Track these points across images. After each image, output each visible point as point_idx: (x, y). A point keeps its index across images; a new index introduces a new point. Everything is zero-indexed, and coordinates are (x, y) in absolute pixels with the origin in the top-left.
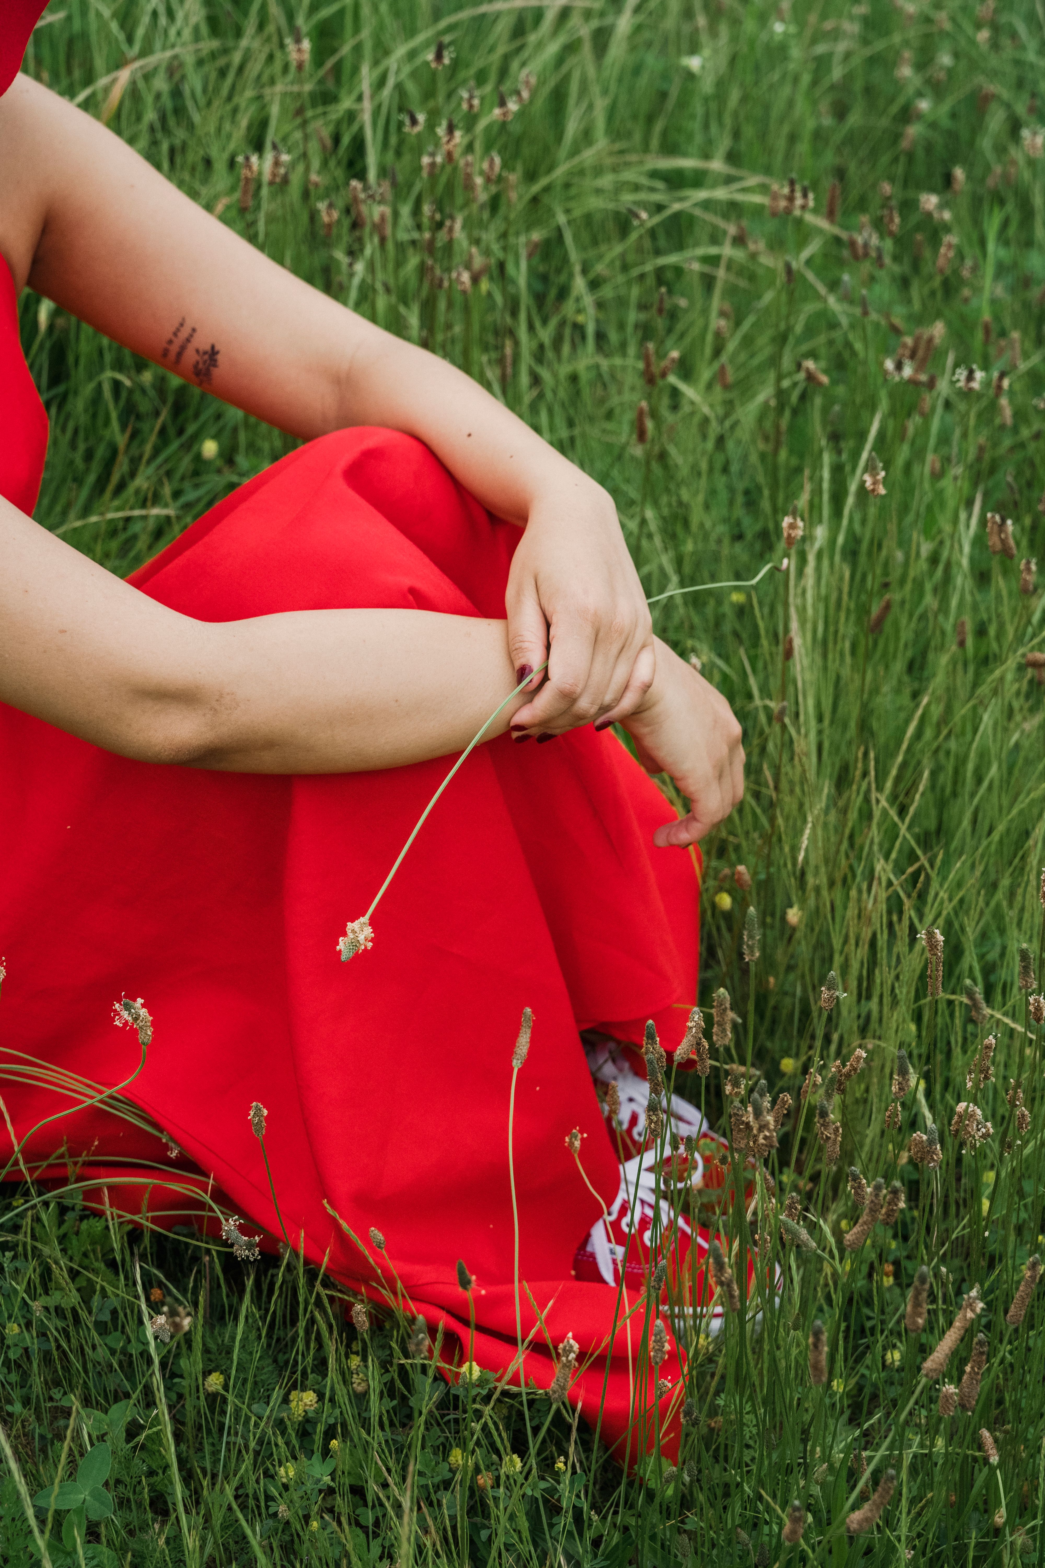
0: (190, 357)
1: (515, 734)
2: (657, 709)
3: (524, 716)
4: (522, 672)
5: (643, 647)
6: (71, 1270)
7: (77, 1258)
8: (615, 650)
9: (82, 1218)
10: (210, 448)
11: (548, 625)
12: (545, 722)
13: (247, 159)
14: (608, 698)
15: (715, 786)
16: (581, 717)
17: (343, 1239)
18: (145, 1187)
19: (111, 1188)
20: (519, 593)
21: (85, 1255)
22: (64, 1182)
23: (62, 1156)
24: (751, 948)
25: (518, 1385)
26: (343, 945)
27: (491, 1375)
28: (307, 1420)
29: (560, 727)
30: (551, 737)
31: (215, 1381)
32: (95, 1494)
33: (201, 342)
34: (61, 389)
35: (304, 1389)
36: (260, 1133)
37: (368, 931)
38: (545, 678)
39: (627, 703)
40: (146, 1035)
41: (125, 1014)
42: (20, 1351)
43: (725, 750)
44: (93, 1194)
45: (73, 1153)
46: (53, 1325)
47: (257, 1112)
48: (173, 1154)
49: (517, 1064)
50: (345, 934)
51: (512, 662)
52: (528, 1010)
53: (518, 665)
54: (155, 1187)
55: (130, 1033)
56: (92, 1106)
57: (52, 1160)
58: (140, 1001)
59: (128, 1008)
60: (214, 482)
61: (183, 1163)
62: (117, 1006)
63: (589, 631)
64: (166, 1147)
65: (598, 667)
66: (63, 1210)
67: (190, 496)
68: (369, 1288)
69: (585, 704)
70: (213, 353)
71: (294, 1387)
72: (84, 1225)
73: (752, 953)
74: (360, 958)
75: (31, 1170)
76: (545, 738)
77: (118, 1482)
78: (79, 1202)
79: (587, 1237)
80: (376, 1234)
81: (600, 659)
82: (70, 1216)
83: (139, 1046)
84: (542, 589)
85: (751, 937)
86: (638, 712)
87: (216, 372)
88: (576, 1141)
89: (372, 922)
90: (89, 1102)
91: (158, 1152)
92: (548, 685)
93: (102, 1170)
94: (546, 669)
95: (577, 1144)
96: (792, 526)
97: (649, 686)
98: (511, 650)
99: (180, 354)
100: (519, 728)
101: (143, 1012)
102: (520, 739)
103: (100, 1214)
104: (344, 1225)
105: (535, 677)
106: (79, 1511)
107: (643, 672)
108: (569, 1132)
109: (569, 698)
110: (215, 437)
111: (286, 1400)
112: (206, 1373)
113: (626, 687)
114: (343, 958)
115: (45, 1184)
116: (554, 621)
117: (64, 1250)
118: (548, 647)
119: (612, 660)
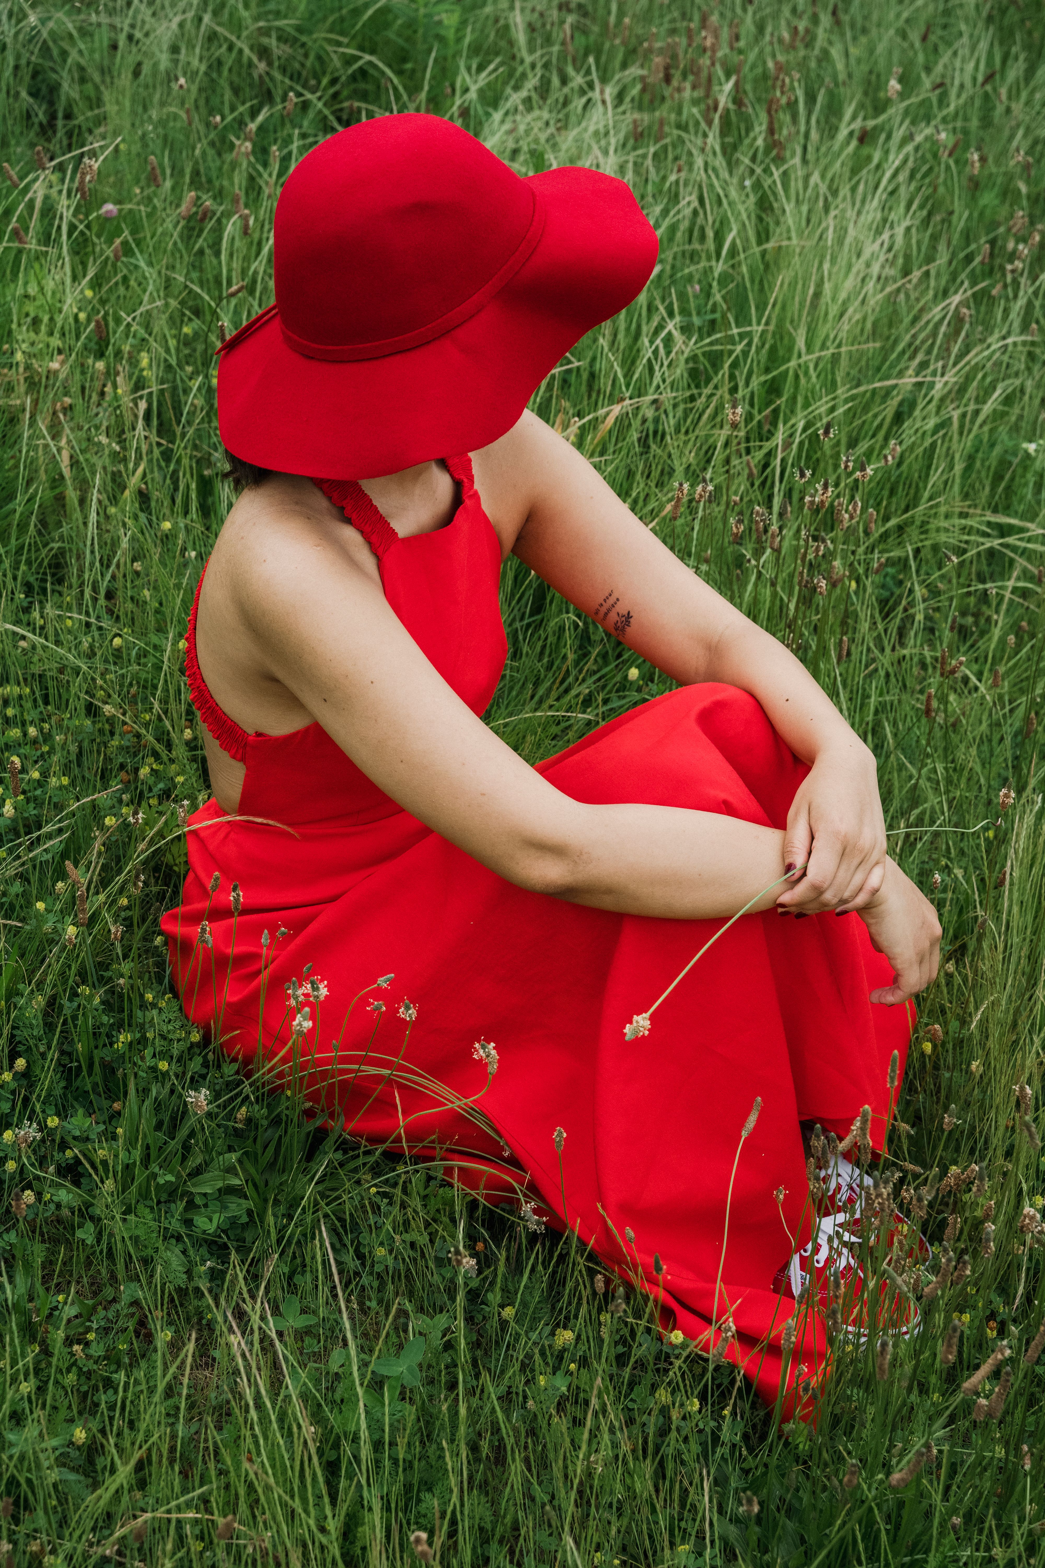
0: (613, 617)
1: (780, 910)
2: (883, 907)
3: (786, 898)
4: (789, 867)
5: (877, 863)
6: (426, 1221)
7: (432, 1212)
8: (856, 862)
9: (441, 1186)
10: (634, 673)
11: (812, 838)
12: (800, 904)
13: (681, 485)
14: (847, 895)
15: (916, 967)
16: (825, 905)
17: (608, 1230)
18: (484, 1172)
19: (461, 1169)
20: (797, 814)
21: (438, 1211)
22: (433, 1159)
23: (433, 1142)
24: (892, 1079)
25: (708, 1352)
26: (628, 1029)
27: (689, 1341)
28: (564, 1350)
29: (812, 910)
30: (804, 915)
31: (509, 1312)
32: (410, 1369)
33: (622, 608)
34: (539, 617)
35: (565, 1328)
36: (560, 1149)
37: (647, 1024)
38: (804, 874)
39: (860, 900)
40: (493, 1068)
41: (481, 1052)
42: (383, 1267)
43: (927, 944)
44: (449, 1171)
45: (442, 1141)
46: (407, 1253)
47: (560, 1134)
48: (506, 1154)
49: (744, 1134)
50: (631, 1023)
51: (783, 859)
52: (759, 1099)
53: (788, 861)
54: (491, 1174)
55: (481, 1065)
56: (452, 1109)
57: (425, 1143)
58: (493, 1045)
59: (484, 1047)
60: (635, 696)
61: (513, 1161)
62: (477, 1045)
63: (839, 847)
64: (502, 1149)
65: (842, 874)
66: (429, 1178)
67: (615, 704)
68: (620, 1268)
69: (829, 896)
70: (629, 616)
71: (558, 1325)
72: (441, 1191)
73: (892, 1082)
74: (639, 1041)
75: (410, 1148)
76: (801, 915)
77: (430, 1366)
78: (440, 1175)
79: (786, 1265)
80: (630, 1232)
81: (844, 867)
82: (432, 1183)
83: (487, 1075)
84: (813, 813)
85: (893, 1071)
86: (868, 908)
87: (628, 629)
88: (781, 1195)
89: (651, 1018)
90: (451, 1106)
91: (497, 1151)
92: (805, 879)
93: (456, 1156)
94: (806, 868)
95: (781, 1197)
96: (1007, 796)
97: (877, 891)
98: (785, 851)
99: (606, 614)
100: (782, 905)
101: (494, 1052)
102: (783, 914)
103: (451, 1186)
104: (609, 1222)
105: (796, 872)
106: (397, 1378)
107: (874, 880)
108: (777, 1188)
109: (818, 890)
110: (637, 667)
111: (553, 1334)
112: (502, 1306)
113: (861, 889)
114: (627, 1038)
115: (418, 1159)
116: (816, 836)
117: (425, 1206)
118: (810, 853)
119: (853, 868)
